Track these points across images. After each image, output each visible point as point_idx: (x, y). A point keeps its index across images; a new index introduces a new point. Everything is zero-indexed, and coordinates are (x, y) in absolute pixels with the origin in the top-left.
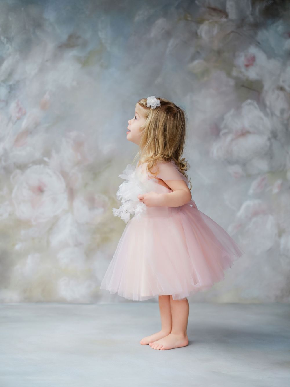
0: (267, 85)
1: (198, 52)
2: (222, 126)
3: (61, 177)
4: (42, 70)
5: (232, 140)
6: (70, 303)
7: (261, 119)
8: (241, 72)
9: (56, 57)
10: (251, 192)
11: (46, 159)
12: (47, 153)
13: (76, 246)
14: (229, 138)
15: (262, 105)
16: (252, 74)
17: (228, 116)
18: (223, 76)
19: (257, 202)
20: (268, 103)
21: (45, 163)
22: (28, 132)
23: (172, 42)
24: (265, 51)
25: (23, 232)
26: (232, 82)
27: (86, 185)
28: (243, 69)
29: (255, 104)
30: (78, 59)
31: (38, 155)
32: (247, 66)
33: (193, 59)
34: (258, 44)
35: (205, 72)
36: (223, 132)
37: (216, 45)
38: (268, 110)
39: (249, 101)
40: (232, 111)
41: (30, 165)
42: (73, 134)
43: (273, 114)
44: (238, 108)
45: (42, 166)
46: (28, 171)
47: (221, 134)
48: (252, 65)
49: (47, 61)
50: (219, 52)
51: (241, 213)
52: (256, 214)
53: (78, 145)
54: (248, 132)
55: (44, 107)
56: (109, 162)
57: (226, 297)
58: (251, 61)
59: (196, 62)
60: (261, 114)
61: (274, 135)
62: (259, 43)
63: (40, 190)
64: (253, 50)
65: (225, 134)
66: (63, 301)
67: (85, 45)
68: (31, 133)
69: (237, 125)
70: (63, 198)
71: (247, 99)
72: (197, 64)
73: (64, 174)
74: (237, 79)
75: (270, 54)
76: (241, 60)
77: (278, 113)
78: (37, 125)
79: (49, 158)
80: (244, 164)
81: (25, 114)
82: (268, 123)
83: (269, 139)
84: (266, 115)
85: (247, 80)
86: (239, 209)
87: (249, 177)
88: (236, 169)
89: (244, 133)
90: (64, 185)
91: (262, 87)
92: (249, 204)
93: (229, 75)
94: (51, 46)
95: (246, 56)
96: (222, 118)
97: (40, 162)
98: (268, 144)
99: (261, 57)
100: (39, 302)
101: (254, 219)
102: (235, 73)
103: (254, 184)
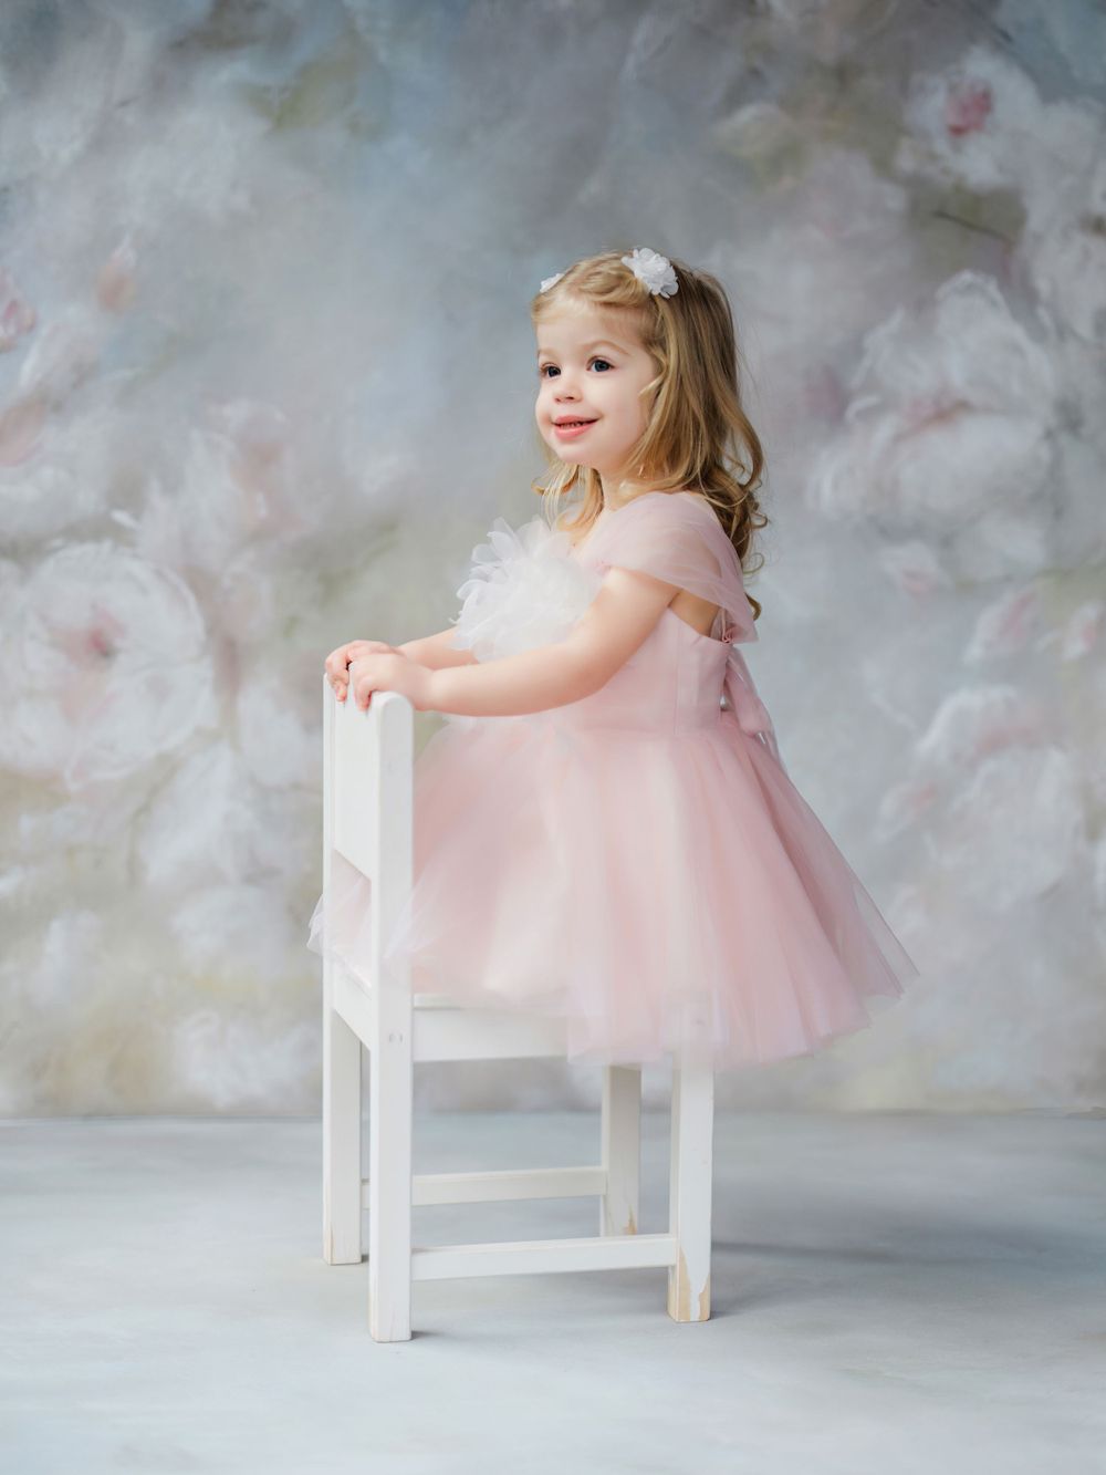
0: (1041, 211)
1: (755, 73)
2: (855, 381)
3: (186, 592)
4: (104, 142)
5: (899, 438)
6: (229, 1116)
7: (1017, 349)
8: (933, 157)
9: (162, 89)
10: (975, 652)
11: (121, 517)
12: (128, 493)
13: (251, 879)
14: (886, 429)
15: (1021, 295)
16: (978, 165)
17: (881, 339)
18: (858, 172)
19: (998, 693)
20: (1043, 285)
21: (120, 535)
22: (47, 405)
23: (646, 31)
24: (1030, 71)
25: (27, 824)
26: (895, 199)
27: (290, 626)
28: (941, 145)
29: (992, 288)
30: (257, 99)
31: (88, 500)
32: (957, 131)
33: (735, 99)
34: (1003, 42)
35: (785, 157)
36: (857, 405)
37: (831, 43)
38: (1044, 315)
39: (967, 277)
40: (898, 319)
41: (57, 542)
42: (237, 412)
43: (1063, 331)
44: (923, 306)
45: (107, 545)
46: (47, 569)
47: (850, 413)
48: (978, 126)
49: (124, 104)
50: (843, 74)
51: (934, 740)
52: (994, 743)
53: (258, 457)
54: (963, 406)
55: (111, 297)
56: (384, 529)
57: (874, 1089)
58: (976, 110)
59: (747, 115)
60: (1017, 332)
61: (1070, 418)
62: (1006, 36)
63: (100, 647)
64: (981, 66)
65: (869, 415)
66: (200, 1110)
67: (282, 37)
68: (58, 407)
69: (918, 376)
70: (195, 678)
71: (957, 267)
72: (752, 122)
73: (200, 582)
74: (914, 183)
75: (1054, 84)
76: (933, 107)
77: (1084, 327)
78: (84, 373)
79: (137, 516)
80: (946, 537)
81: (32, 328)
82: (1043, 368)
83: (1049, 435)
84: (1038, 334)
85: (959, 188)
86: (925, 723)
87: (968, 591)
88: (914, 558)
89: (946, 411)
90: (198, 626)
91: (1019, 220)
92: (969, 702)
93: (883, 166)
94: (140, 43)
95: (952, 89)
96: (855, 349)
97: (97, 529)
98: (1045, 453)
99: (1014, 94)
100: (94, 1114)
101: (989, 766)
102: (906, 162)
103: (989, 621)
